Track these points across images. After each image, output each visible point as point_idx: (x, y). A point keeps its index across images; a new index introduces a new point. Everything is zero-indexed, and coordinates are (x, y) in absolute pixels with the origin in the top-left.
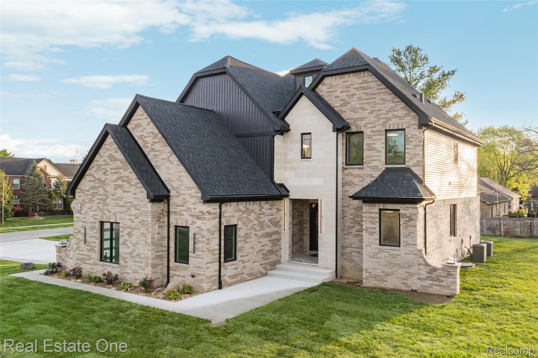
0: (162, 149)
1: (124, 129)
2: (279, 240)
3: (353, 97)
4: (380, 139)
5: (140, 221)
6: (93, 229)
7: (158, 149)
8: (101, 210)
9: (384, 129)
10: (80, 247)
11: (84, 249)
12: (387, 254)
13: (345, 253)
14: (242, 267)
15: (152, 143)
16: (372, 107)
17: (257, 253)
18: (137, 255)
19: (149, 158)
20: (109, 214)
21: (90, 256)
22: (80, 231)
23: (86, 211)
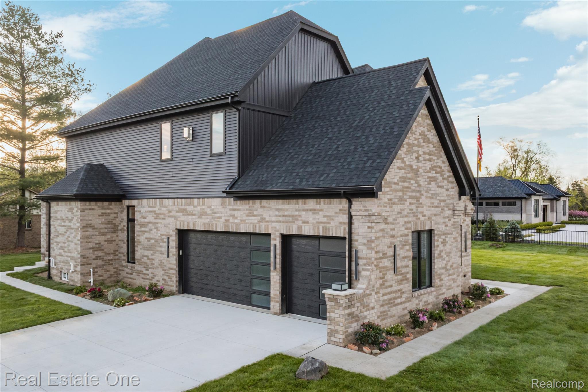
11: (394, 283)
21: (401, 290)
22: (386, 254)
23: (394, 217)
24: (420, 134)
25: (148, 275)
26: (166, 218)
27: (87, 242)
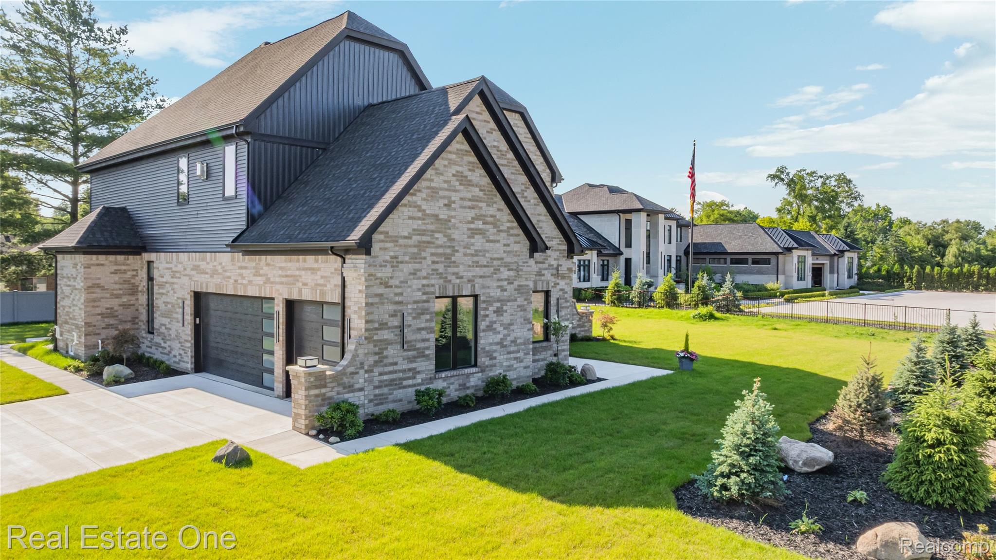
0: (513, 177)
8: (441, 276)
10: (386, 357)
11: (400, 360)
21: (415, 369)
22: (387, 324)
23: (402, 279)
24: (454, 175)
25: (165, 348)
26: (182, 277)
27: (93, 306)
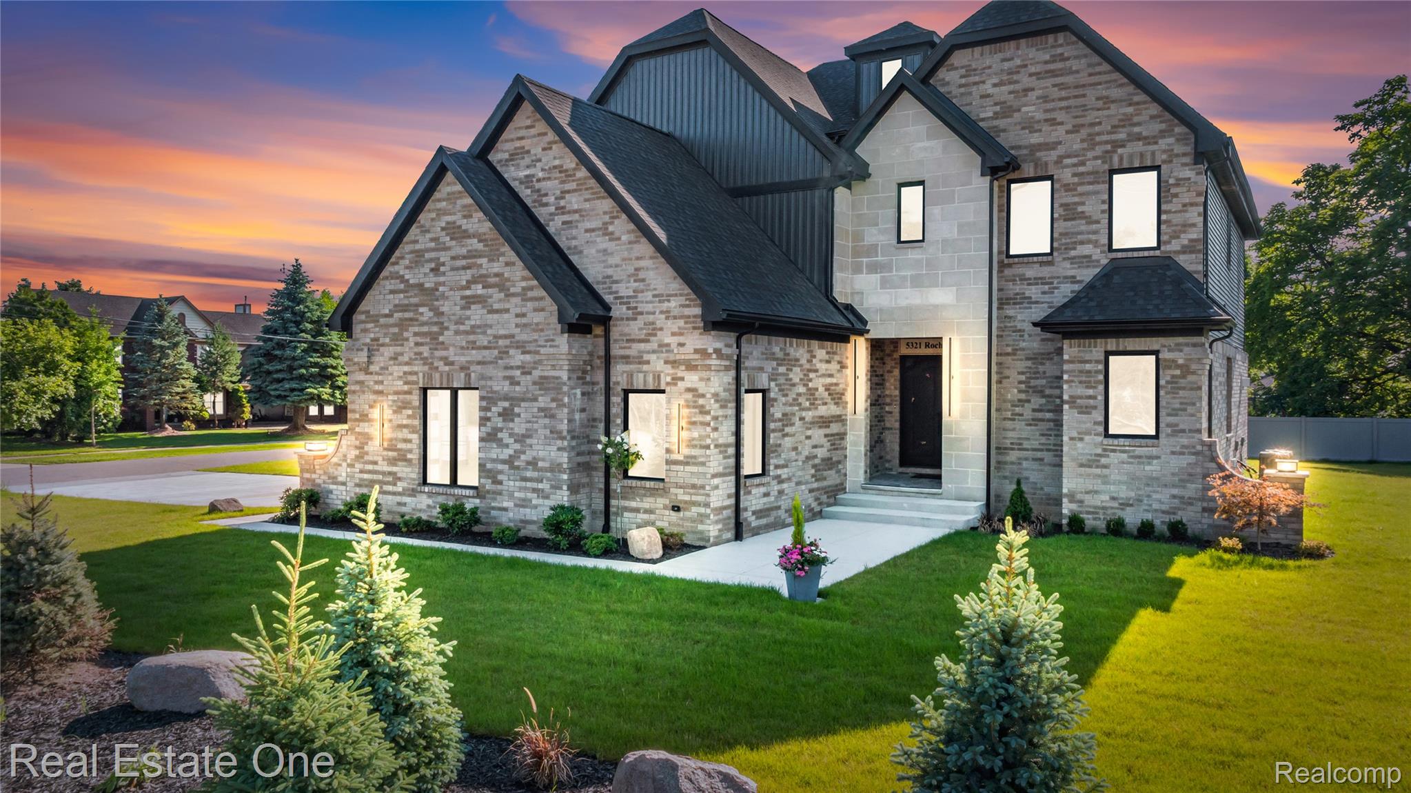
0: (587, 205)
1: (481, 164)
2: (842, 436)
3: (1026, 96)
4: (1096, 193)
5: (537, 379)
6: (405, 408)
7: (576, 207)
8: (425, 361)
9: (1106, 167)
10: (367, 453)
11: (380, 459)
12: (1125, 456)
13: (1005, 463)
14: (776, 493)
15: (558, 192)
16: (1076, 117)
17: (804, 462)
18: (528, 463)
19: (551, 229)
20: (447, 368)
21: (395, 474)
22: (367, 415)
